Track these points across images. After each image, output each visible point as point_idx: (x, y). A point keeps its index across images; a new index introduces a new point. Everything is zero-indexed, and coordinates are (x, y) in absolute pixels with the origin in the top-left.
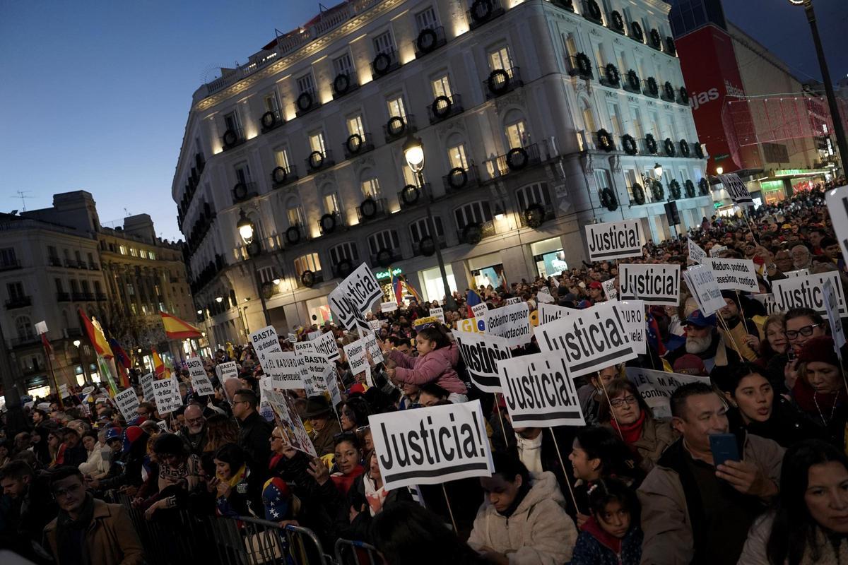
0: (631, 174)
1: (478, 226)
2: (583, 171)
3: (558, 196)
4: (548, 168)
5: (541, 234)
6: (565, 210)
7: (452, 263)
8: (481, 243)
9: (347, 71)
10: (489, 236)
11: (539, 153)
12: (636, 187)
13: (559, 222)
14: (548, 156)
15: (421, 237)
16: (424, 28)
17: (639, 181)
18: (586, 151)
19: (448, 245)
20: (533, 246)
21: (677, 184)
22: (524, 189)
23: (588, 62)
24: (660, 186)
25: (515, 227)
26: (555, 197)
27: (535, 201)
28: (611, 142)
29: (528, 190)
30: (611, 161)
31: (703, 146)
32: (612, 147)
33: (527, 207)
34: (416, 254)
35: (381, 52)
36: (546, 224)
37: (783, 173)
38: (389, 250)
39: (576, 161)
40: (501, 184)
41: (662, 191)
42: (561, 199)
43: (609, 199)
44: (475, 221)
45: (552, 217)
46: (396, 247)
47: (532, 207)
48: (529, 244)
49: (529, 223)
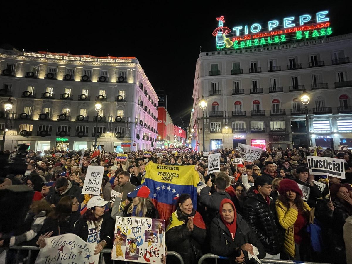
0: (144, 132)
1: (100, 133)
2: (135, 128)
3: (127, 132)
4: (126, 124)
5: (118, 140)
6: (127, 136)
7: (88, 141)
8: (99, 138)
9: (71, 75)
10: (102, 137)
11: (125, 119)
12: (144, 136)
13: (125, 139)
14: (127, 121)
15: (79, 131)
16: (103, 75)
17: (145, 135)
18: (137, 123)
19: (88, 136)
20: (115, 143)
21: (152, 138)
22: (117, 127)
23: (143, 103)
24: (148, 137)
25: (111, 137)
26: (126, 132)
27: (119, 131)
28: (142, 123)
29: (119, 128)
30: (141, 128)
31: (158, 131)
32: (142, 125)
33: (117, 132)
34: (75, 136)
35: (86, 75)
36: (121, 138)
37: (168, 142)
38: (65, 132)
39: (134, 125)
40: (111, 124)
41: (148, 138)
42: (127, 133)
43: (138, 137)
44: (100, 132)
45: (123, 137)
46: (68, 132)
47: (118, 133)
48: (114, 142)
49: (116, 137)
